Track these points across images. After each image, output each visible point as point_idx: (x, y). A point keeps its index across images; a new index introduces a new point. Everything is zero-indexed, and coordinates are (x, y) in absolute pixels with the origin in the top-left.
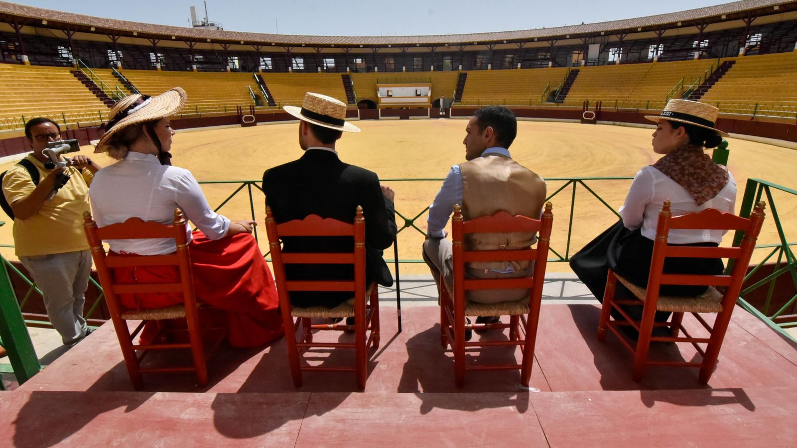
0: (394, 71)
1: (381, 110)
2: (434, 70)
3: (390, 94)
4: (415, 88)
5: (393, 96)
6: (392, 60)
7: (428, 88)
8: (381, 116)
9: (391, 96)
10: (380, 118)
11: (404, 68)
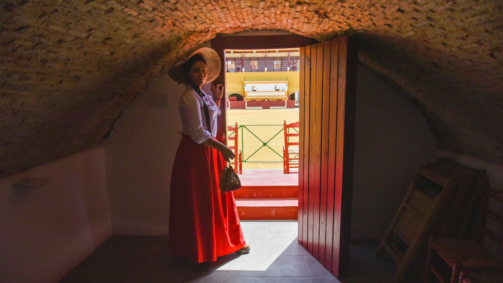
0: (258, 71)
1: (247, 102)
2: (290, 70)
3: (255, 89)
4: (274, 85)
5: (257, 91)
6: (256, 63)
7: (285, 84)
8: (247, 106)
9: (256, 90)
10: (246, 107)
11: (266, 69)
